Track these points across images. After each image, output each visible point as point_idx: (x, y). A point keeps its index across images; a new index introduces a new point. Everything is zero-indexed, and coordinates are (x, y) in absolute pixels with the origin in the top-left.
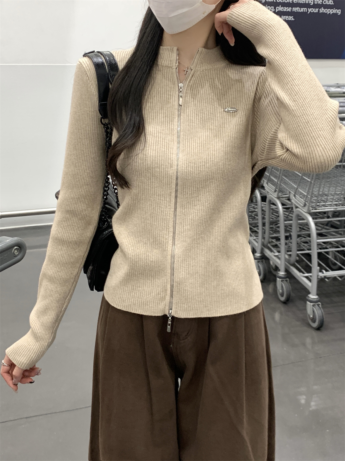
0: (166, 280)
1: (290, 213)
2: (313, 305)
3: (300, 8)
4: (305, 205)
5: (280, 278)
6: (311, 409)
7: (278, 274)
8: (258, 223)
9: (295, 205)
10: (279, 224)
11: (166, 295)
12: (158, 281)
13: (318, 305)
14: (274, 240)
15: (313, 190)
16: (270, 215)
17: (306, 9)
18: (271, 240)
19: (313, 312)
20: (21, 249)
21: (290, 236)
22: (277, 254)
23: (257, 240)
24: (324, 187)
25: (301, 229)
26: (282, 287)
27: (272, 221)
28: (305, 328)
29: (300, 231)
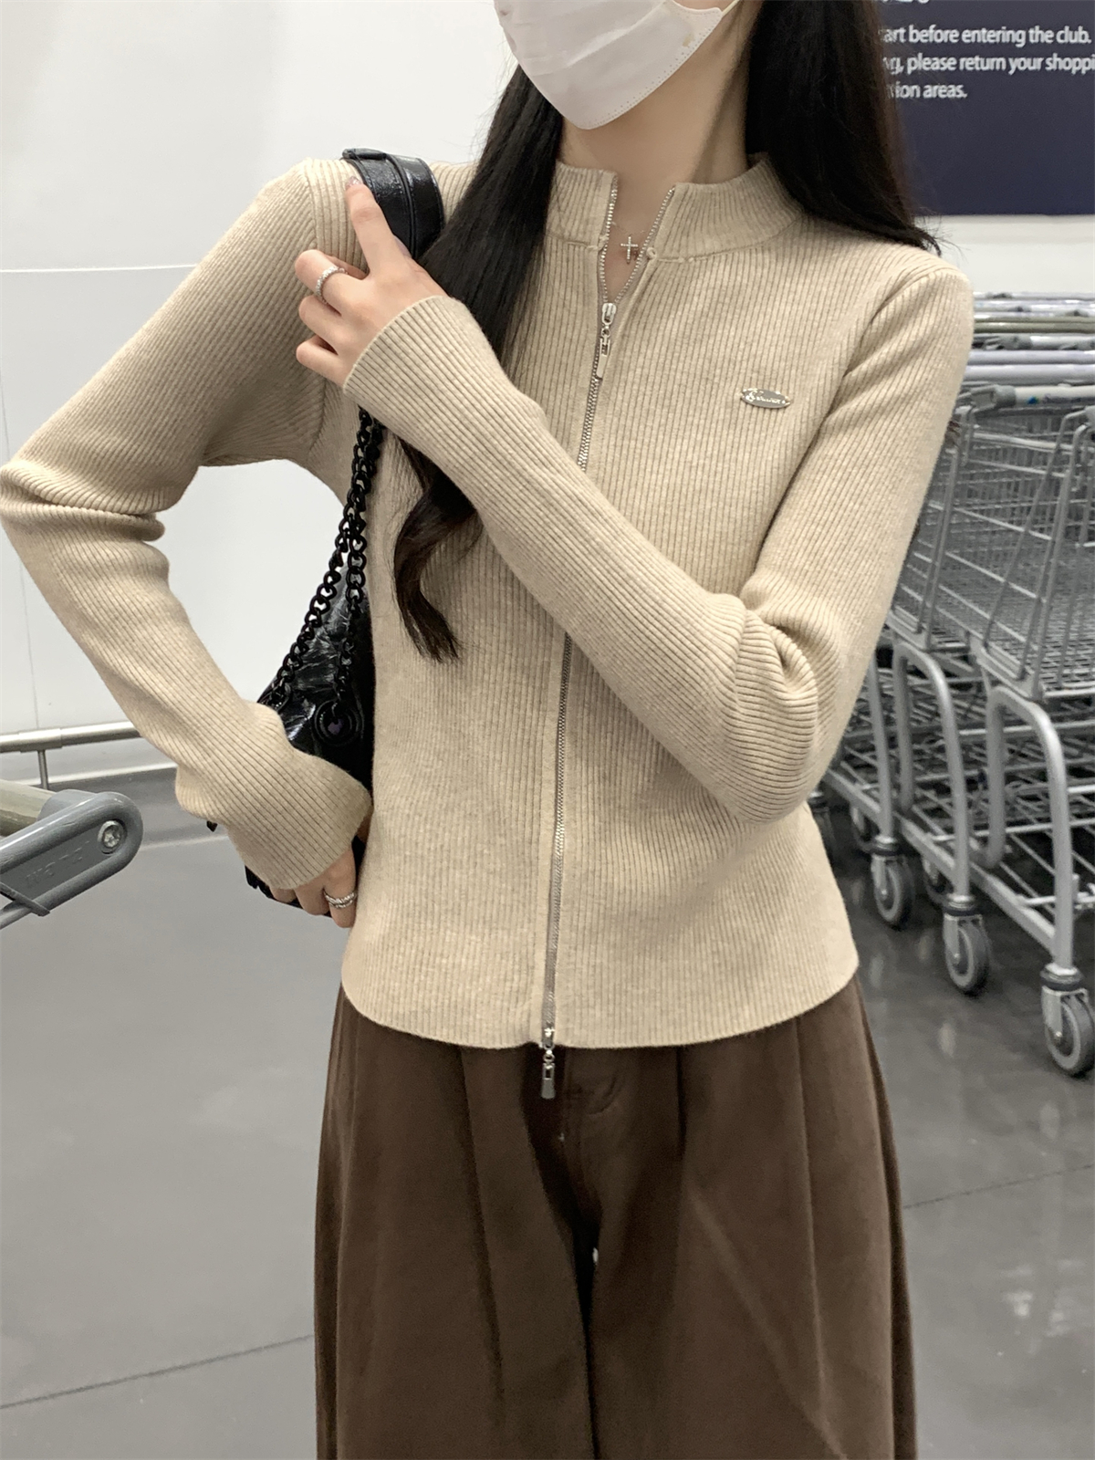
0: (531, 935)
1: (973, 703)
2: (1063, 999)
3: (982, 60)
4: (1023, 676)
5: (954, 913)
6: (1050, 1334)
7: (949, 900)
8: (872, 737)
9: (990, 675)
10: (942, 738)
11: (532, 982)
12: (506, 937)
13: (1079, 997)
14: (930, 794)
15: (1046, 628)
16: (908, 710)
17: (1003, 60)
18: (919, 792)
19: (1065, 1018)
20: (125, 828)
21: (982, 777)
22: (943, 837)
23: (874, 793)
24: (1082, 618)
25: (1017, 755)
26: (961, 941)
27: (915, 729)
28: (1040, 1073)
29: (1011, 762)
